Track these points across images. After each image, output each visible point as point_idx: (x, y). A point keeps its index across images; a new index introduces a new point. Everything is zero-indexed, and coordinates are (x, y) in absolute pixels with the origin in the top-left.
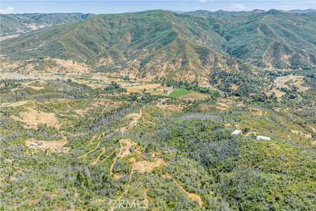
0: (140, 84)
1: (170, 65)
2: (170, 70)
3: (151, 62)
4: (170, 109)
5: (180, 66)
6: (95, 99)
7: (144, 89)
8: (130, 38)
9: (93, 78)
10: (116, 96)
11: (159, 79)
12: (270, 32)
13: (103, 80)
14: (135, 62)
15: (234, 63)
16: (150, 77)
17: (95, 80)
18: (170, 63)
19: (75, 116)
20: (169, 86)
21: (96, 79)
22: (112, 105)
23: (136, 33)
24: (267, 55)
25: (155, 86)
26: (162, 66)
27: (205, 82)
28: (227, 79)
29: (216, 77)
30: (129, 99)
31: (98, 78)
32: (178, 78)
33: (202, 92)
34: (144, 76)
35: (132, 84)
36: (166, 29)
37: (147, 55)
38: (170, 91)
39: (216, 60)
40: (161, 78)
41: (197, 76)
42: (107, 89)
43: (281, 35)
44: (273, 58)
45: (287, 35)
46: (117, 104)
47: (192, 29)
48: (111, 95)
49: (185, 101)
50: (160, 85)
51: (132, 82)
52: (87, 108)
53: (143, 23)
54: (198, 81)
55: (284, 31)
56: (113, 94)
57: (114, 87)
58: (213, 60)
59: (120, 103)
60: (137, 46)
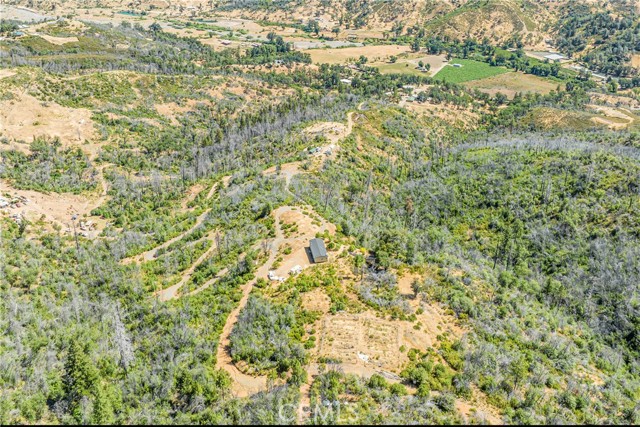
0: (348, 43)
2: (438, 9)
4: (442, 115)
6: (215, 77)
7: (362, 58)
9: (221, 24)
10: (277, 72)
11: (405, 32)
13: (245, 30)
16: (377, 26)
17: (224, 29)
19: (151, 122)
20: (433, 51)
21: (226, 26)
22: (265, 98)
25: (394, 50)
27: (542, 45)
28: (613, 39)
29: (579, 33)
30: (314, 81)
31: (234, 25)
32: (461, 31)
33: (535, 72)
34: (362, 24)
35: (328, 43)
38: (437, 66)
40: (410, 31)
41: (518, 26)
42: (254, 53)
46: (278, 96)
48: (264, 69)
49: (484, 97)
50: (406, 48)
51: (327, 39)
52: (190, 102)
54: (523, 41)
56: (270, 67)
57: (273, 47)
59: (289, 92)
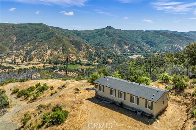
1: (53, 51)
2: (54, 55)
3: (36, 50)
5: (61, 53)
8: (15, 39)
11: (45, 61)
12: (112, 36)
14: (21, 52)
15: (100, 49)
16: (35, 60)
18: (52, 50)
20: (56, 64)
23: (20, 35)
24: (116, 46)
26: (47, 52)
29: (93, 56)
32: (62, 59)
33: (87, 65)
34: (31, 60)
35: (20, 65)
36: (45, 31)
37: (31, 47)
39: (87, 48)
41: (77, 57)
43: (118, 38)
44: (120, 48)
45: (121, 37)
47: (63, 34)
50: (47, 64)
53: (26, 29)
54: (80, 59)
55: (119, 36)
58: (85, 48)
60: (21, 43)
